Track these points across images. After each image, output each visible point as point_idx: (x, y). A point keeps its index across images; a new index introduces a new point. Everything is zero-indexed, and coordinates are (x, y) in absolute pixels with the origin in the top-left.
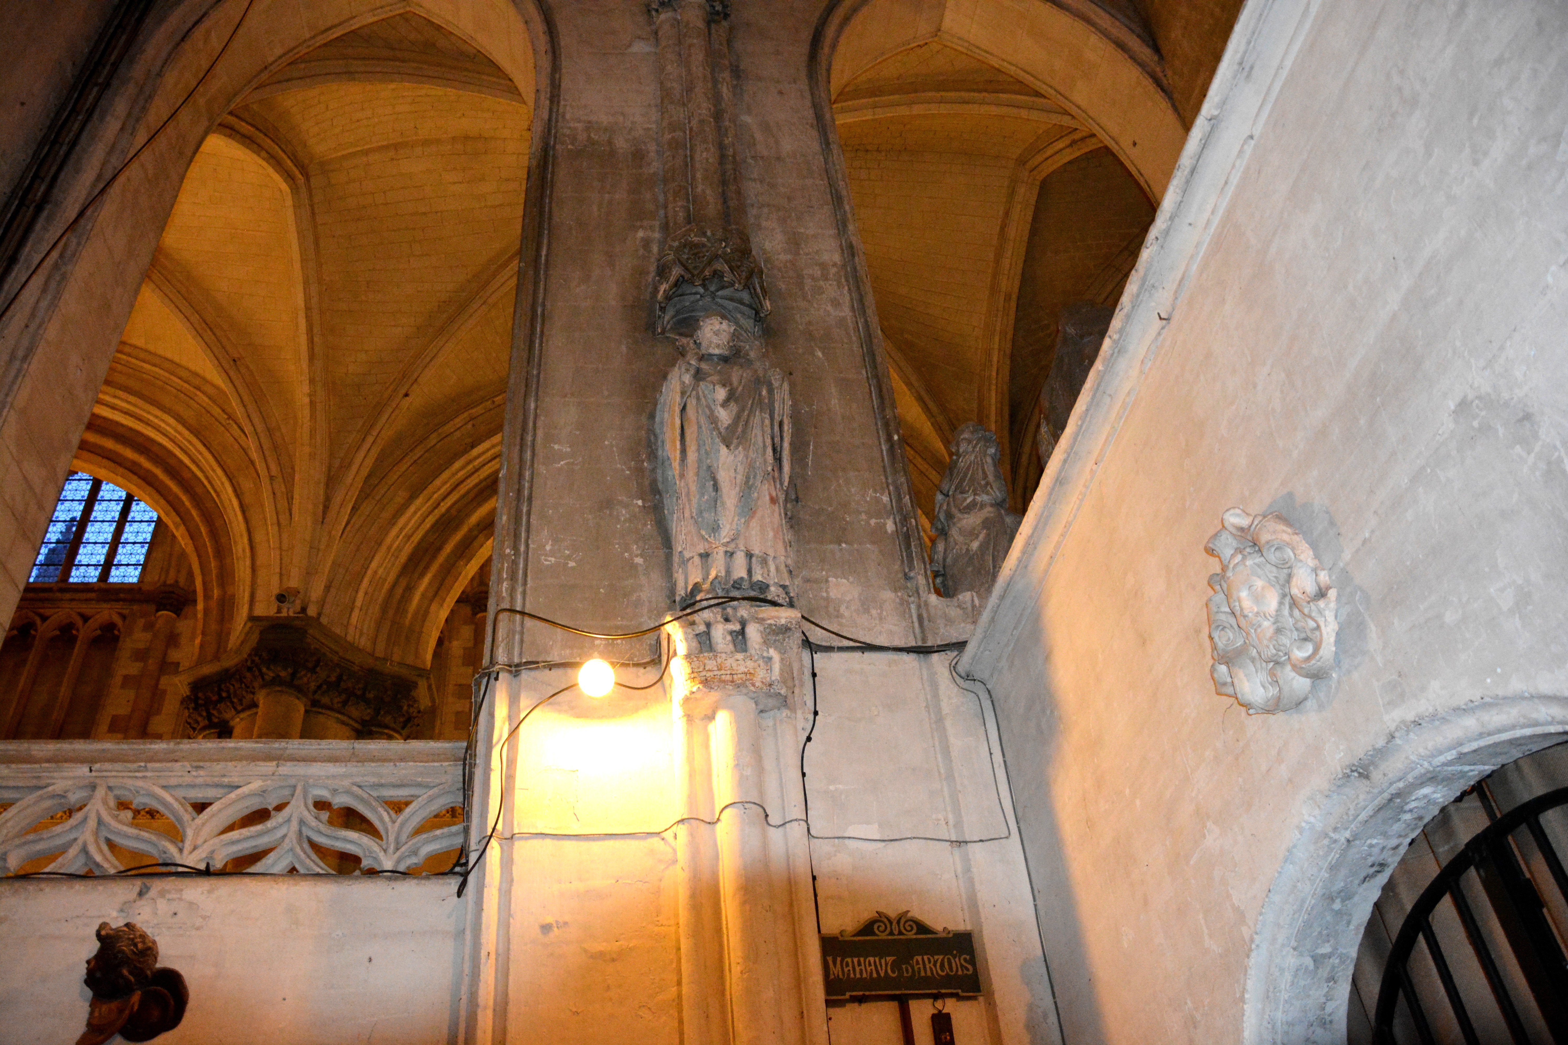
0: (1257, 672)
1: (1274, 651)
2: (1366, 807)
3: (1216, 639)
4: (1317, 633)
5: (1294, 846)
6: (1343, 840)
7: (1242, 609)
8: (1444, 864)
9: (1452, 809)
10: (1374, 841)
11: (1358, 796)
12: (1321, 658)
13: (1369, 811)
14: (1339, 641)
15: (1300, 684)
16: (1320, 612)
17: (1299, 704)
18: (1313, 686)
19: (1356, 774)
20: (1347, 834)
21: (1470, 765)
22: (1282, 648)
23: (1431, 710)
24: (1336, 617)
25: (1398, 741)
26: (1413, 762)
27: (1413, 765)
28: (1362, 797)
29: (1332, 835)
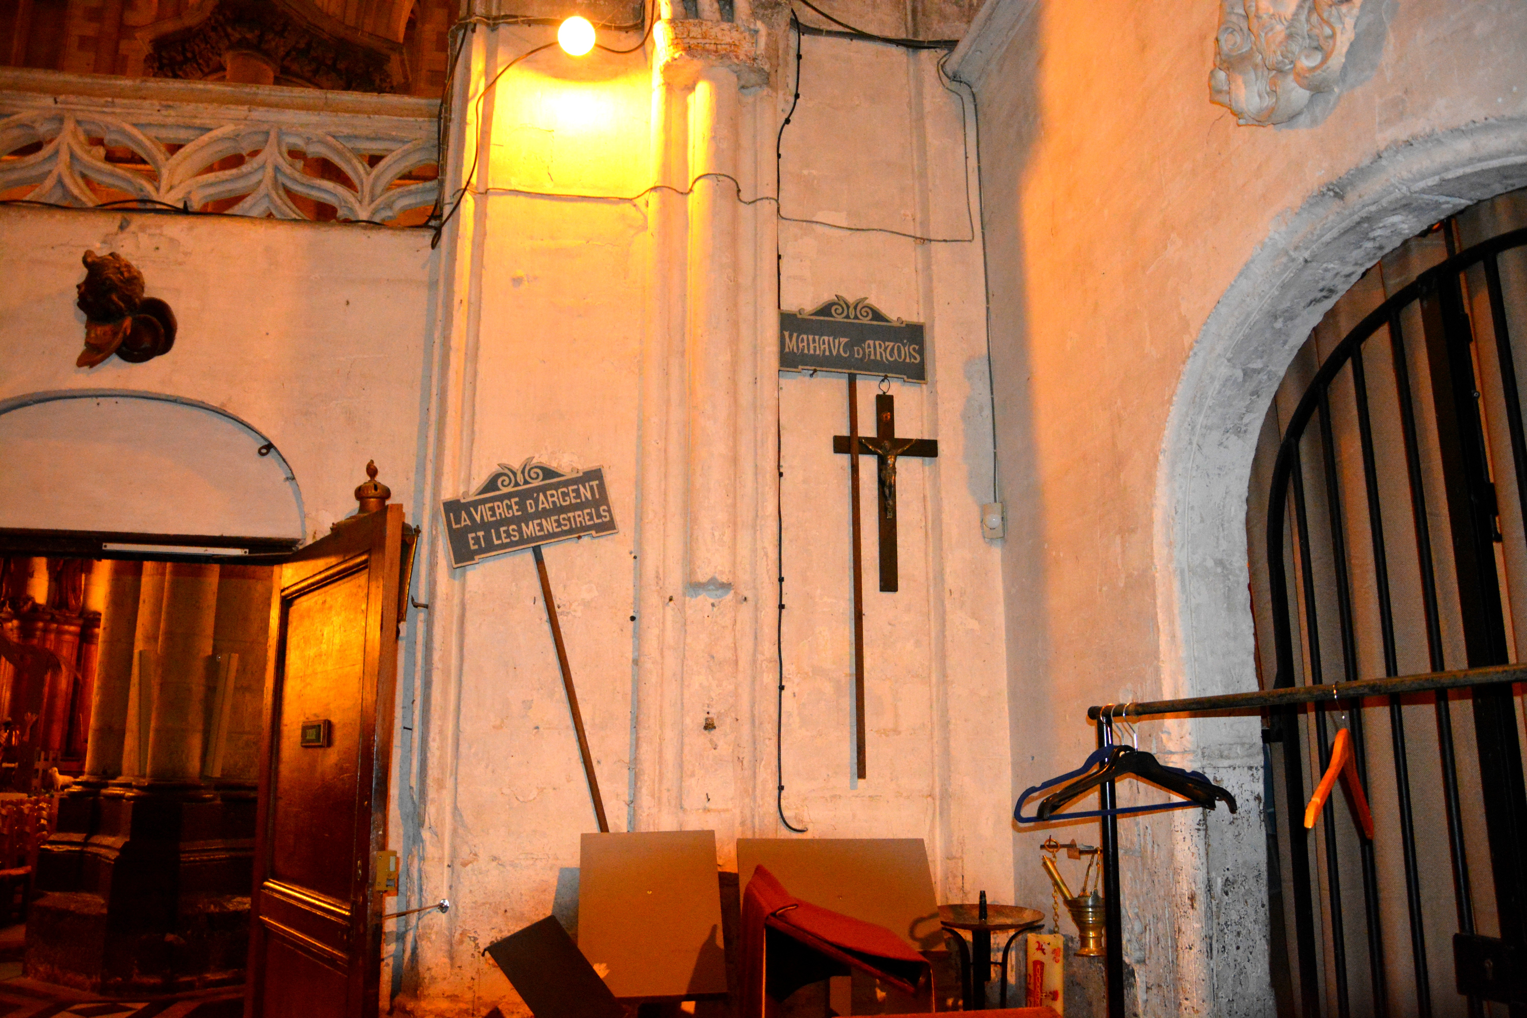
0: (1257, 80)
1: (1280, 58)
2: (1332, 228)
3: (1222, 42)
4: (1331, 42)
5: (1252, 261)
6: (1301, 259)
8: (1390, 295)
9: (1413, 243)
10: (1331, 266)
11: (1327, 217)
12: (1328, 68)
13: (1335, 232)
14: (1350, 53)
15: (1299, 95)
16: (1340, 18)
17: (1292, 118)
18: (1311, 101)
19: (1331, 194)
20: (1307, 254)
21: (1447, 196)
22: (1290, 55)
23: (1428, 130)
24: (1355, 27)
25: (1384, 162)
26: (1393, 185)
27: (1391, 189)
28: (1331, 218)
29: (1292, 253)
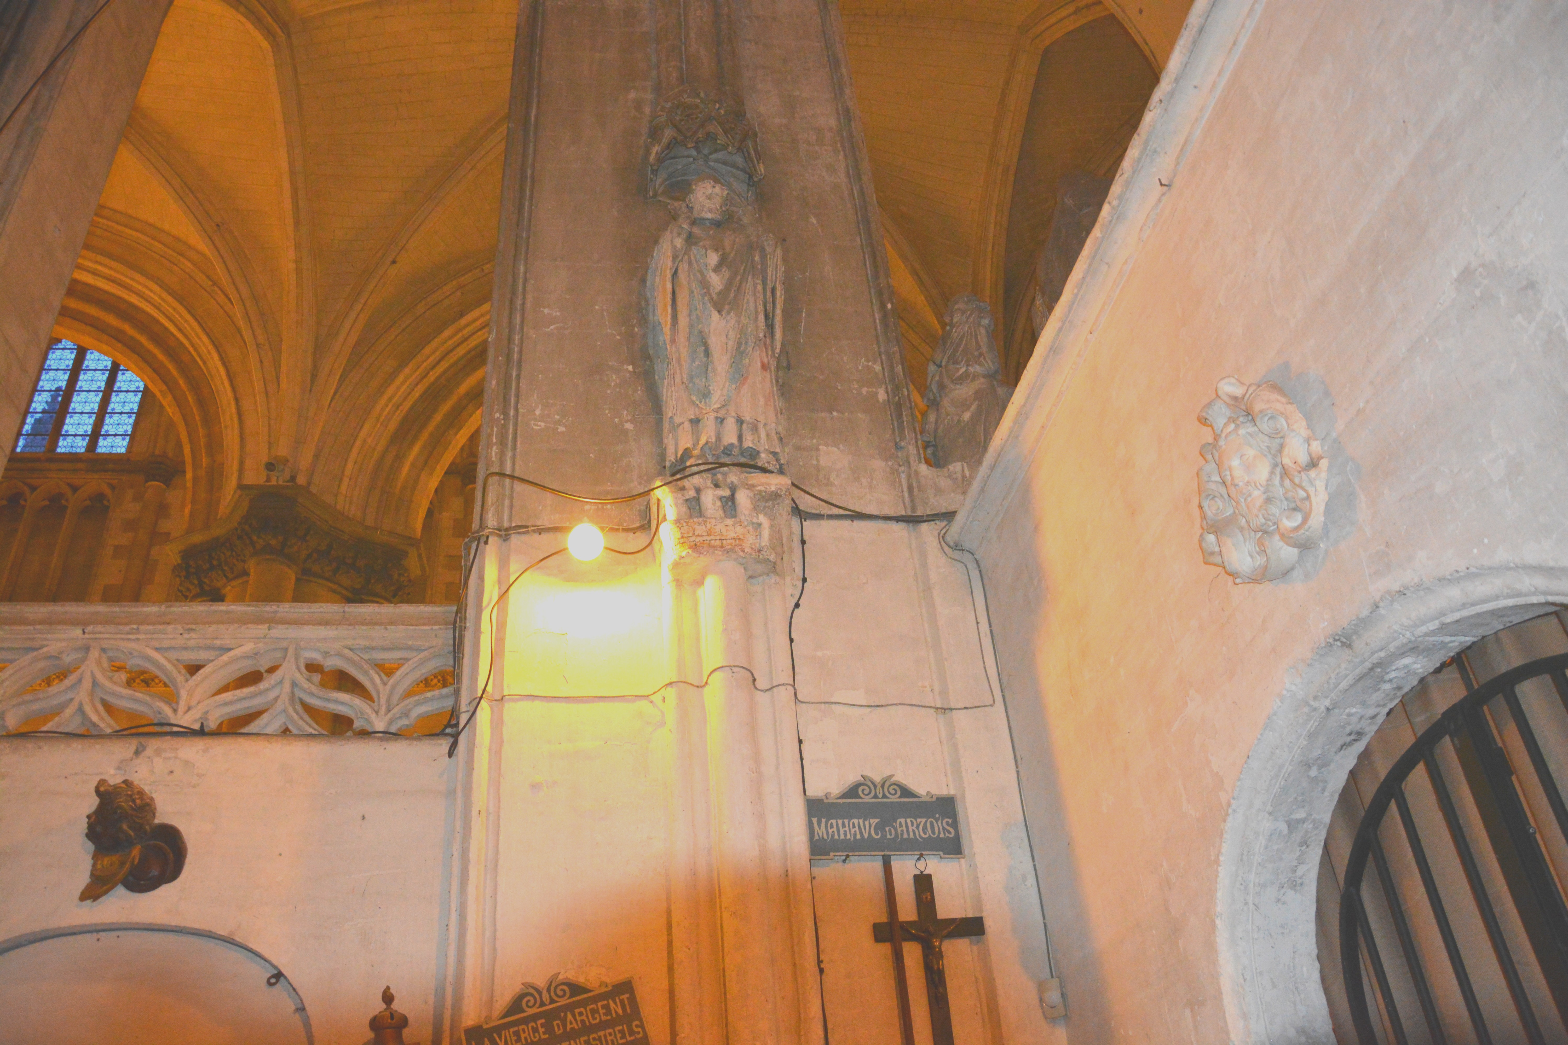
0: (1245, 540)
1: (1263, 521)
2: (1346, 676)
3: (1206, 508)
4: (1307, 503)
5: (1275, 714)
6: (1323, 708)
7: (1232, 479)
8: (1419, 734)
9: (1431, 679)
10: (1354, 710)
11: (1339, 666)
12: (1310, 528)
13: (1350, 680)
14: (1328, 511)
15: (1288, 553)
16: (1311, 483)
17: (1286, 573)
18: (1301, 557)
19: (1339, 643)
20: (1327, 703)
21: (1451, 636)
22: (1271, 518)
23: (1416, 580)
24: (1326, 488)
25: (1382, 611)
26: (1396, 631)
27: (1395, 635)
28: (1343, 666)
29: (1312, 703)
